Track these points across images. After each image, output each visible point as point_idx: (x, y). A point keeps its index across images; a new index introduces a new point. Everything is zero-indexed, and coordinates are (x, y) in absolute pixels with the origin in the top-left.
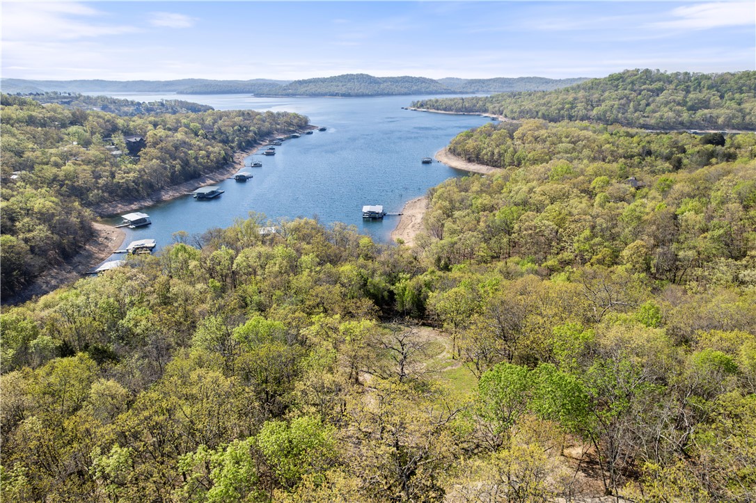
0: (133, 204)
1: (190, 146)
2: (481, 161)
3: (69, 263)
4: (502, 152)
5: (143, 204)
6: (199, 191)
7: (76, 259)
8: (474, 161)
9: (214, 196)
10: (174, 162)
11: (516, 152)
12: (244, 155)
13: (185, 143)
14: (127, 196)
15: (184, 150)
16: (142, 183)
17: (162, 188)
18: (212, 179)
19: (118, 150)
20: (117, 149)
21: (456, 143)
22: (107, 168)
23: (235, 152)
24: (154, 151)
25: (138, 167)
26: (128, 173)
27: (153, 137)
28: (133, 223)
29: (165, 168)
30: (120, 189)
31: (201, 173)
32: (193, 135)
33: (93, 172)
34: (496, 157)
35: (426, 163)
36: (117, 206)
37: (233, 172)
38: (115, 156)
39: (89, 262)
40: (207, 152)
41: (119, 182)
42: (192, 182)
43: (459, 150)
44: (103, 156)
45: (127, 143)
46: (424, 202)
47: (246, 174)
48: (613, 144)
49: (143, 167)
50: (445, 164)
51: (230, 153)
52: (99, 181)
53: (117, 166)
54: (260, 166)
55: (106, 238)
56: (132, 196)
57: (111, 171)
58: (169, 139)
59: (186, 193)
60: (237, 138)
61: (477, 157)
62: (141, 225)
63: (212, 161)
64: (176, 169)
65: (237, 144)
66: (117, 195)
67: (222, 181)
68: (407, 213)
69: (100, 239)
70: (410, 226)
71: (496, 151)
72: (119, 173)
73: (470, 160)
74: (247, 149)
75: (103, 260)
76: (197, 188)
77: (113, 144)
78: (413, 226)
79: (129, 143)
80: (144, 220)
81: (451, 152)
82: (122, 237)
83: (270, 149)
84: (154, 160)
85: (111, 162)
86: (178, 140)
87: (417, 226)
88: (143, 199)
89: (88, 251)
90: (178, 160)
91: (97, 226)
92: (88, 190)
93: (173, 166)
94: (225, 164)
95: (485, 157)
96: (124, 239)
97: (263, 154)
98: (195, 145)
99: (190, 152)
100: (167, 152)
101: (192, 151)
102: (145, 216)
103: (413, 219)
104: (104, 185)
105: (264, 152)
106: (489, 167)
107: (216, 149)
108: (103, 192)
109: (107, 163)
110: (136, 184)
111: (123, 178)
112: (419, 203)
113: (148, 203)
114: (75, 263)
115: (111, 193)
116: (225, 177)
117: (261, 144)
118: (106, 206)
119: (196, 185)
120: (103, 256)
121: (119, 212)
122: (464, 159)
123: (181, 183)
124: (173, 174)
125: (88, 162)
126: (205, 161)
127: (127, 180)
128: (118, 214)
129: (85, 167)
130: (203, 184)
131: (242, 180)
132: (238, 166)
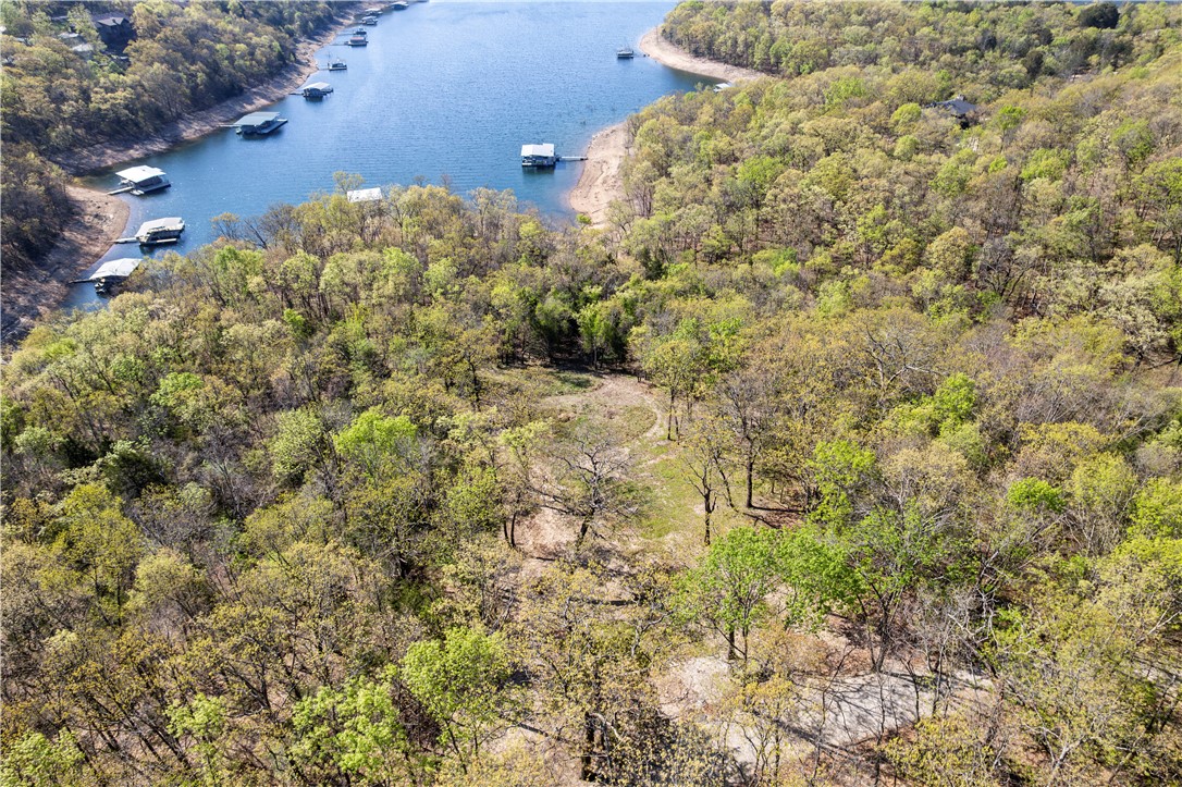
0: (132, 148)
1: (217, 35)
2: (715, 56)
3: (42, 265)
4: (751, 39)
5: (149, 147)
6: (245, 121)
7: (52, 258)
8: (703, 55)
9: (271, 131)
10: (193, 68)
11: (774, 42)
12: (314, 46)
13: (206, 27)
14: (119, 133)
15: (208, 42)
16: (143, 109)
17: (179, 117)
18: (264, 97)
19: (86, 42)
20: (82, 40)
21: (674, 22)
22: (73, 81)
23: (297, 41)
24: (152, 46)
25: (128, 79)
26: (113, 91)
27: (146, 18)
28: (139, 185)
29: (179, 80)
30: (104, 121)
31: (243, 85)
32: (218, 11)
33: (48, 90)
34: (740, 48)
35: (625, 58)
36: (103, 153)
37: (299, 82)
38: (81, 55)
39: (75, 261)
40: (248, 45)
41: (100, 109)
42: (229, 103)
43: (680, 35)
44: (59, 57)
45: (99, 30)
46: (622, 138)
47: (320, 86)
48: (934, 25)
49: (138, 78)
50: (656, 59)
51: (289, 43)
52: (64, 108)
53: (90, 76)
54: (344, 68)
55: (96, 216)
56: (128, 133)
57: (81, 88)
58: (177, 19)
59: (222, 125)
60: (298, 14)
61: (710, 48)
62: (153, 189)
63: (259, 62)
64: (199, 81)
65: (300, 26)
66: (101, 133)
67: (281, 99)
68: (595, 155)
69: (87, 218)
70: (600, 181)
71: (741, 39)
72: (96, 93)
73: (697, 53)
74: (318, 34)
75: (98, 256)
76: (241, 115)
77: (74, 31)
78: (604, 182)
79: (102, 29)
80: (156, 180)
81: (666, 38)
82: (125, 213)
83: (358, 33)
84: (156, 65)
85: (77, 70)
86: (192, 22)
87: (611, 182)
88: (148, 138)
89: (69, 242)
90: (200, 65)
91: (77, 192)
92: (47, 124)
93: (193, 75)
94: (282, 66)
95: (723, 49)
96: (127, 217)
97: (346, 44)
98: (225, 31)
99: (218, 46)
100: (177, 47)
101: (222, 46)
102: (156, 172)
103: (605, 167)
104: (74, 115)
105: (349, 39)
106: (729, 67)
107: (264, 39)
108: (75, 127)
109: (70, 71)
110: (131, 111)
111: (106, 101)
112: (613, 137)
113: (159, 146)
114: (52, 265)
115: (89, 127)
116: (285, 92)
117: (341, 24)
118: (85, 153)
119: (238, 108)
120: (97, 249)
121: (110, 163)
122: (687, 50)
123: (210, 107)
124: (194, 89)
125: (34, 70)
126: (248, 63)
127: (113, 105)
128: (109, 168)
129: (31, 80)
130: (249, 108)
131: (315, 97)
132: (306, 70)
